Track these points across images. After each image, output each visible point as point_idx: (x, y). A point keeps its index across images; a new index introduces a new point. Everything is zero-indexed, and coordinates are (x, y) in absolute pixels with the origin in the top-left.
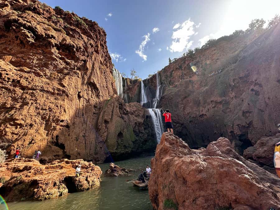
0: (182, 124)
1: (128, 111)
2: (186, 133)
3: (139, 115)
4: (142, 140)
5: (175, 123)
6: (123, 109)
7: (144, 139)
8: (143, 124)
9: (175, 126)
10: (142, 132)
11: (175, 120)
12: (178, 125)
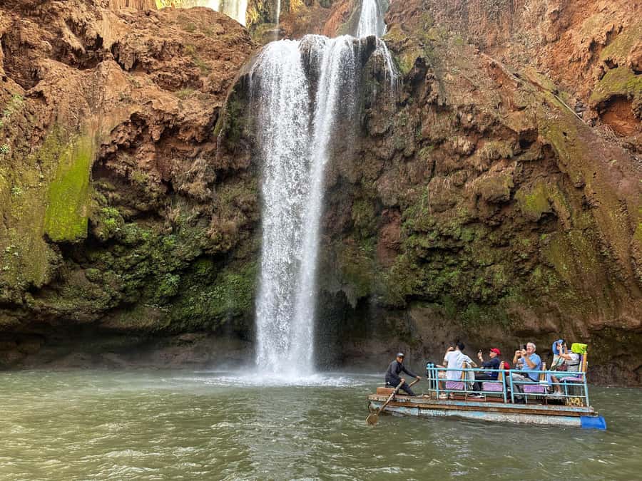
0: (526, 140)
1: (99, 41)
2: (547, 209)
3: (193, 82)
4: (184, 250)
5: (471, 131)
6: (60, 23)
7: (203, 243)
8: (207, 134)
9: (464, 155)
10: (185, 195)
11: (472, 109)
12: (487, 147)
